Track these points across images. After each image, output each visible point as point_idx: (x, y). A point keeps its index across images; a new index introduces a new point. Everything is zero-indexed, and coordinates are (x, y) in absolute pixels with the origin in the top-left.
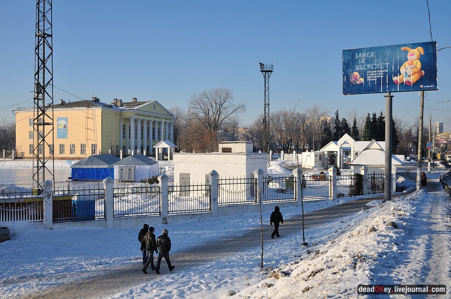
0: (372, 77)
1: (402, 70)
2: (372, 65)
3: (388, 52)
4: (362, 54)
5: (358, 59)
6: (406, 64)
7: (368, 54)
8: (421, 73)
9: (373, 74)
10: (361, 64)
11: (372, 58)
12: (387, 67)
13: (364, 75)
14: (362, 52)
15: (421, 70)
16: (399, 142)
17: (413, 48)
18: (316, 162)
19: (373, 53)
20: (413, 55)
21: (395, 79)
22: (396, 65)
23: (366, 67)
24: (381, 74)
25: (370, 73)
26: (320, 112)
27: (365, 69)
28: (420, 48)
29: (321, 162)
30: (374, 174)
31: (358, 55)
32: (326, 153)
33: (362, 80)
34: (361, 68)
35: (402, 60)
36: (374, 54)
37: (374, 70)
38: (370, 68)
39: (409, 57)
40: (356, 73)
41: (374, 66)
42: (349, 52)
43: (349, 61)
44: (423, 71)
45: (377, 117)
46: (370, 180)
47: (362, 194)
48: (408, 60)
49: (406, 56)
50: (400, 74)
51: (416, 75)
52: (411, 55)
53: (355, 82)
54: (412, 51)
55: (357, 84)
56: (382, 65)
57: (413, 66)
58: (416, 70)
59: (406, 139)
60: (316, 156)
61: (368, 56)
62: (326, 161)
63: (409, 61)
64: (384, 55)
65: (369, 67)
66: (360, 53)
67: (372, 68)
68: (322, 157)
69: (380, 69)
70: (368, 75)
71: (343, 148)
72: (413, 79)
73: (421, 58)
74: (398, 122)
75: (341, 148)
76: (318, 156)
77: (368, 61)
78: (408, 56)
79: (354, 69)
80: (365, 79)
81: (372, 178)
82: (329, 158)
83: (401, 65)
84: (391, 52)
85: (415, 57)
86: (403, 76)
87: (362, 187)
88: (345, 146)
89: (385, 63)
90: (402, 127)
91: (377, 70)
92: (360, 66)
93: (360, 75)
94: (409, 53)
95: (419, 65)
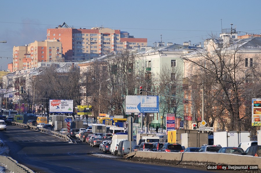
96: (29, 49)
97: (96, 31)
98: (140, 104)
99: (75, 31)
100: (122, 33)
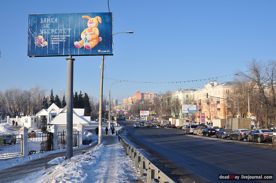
0: (56, 41)
1: (83, 36)
2: (56, 29)
3: (70, 19)
4: (46, 20)
5: (43, 24)
6: (86, 30)
7: (52, 20)
8: (99, 39)
9: (56, 38)
10: (45, 28)
11: (55, 23)
12: (69, 32)
13: (48, 38)
14: (47, 17)
15: (99, 36)
16: (92, 110)
17: (92, 17)
18: (32, 123)
19: (56, 19)
20: (92, 23)
21: (76, 43)
22: (77, 31)
23: (50, 31)
24: (64, 38)
25: (54, 37)
26: (40, 90)
27: (50, 33)
28: (99, 18)
29: (36, 124)
30: (64, 132)
31: (43, 20)
32: (39, 117)
33: (46, 43)
34: (45, 32)
35: (83, 27)
36: (58, 20)
37: (57, 34)
38: (54, 33)
39: (89, 25)
40: (41, 37)
41: (57, 31)
42: (35, 17)
43: (34, 25)
44: (101, 38)
45: (78, 94)
46: (60, 137)
47: (53, 150)
48: (87, 27)
49: (86, 24)
50: (81, 39)
51: (95, 40)
52: (90, 23)
53: (39, 45)
54: (92, 19)
55: (41, 47)
56: (65, 30)
57: (92, 33)
58: (94, 36)
59: (96, 108)
60: (32, 119)
61: (52, 21)
62: (40, 123)
63: (89, 28)
64: (67, 21)
65: (53, 31)
66: (45, 19)
67: (56, 33)
68: (37, 120)
69: (63, 34)
70: (51, 39)
71: (51, 114)
72: (92, 44)
73: (99, 27)
74: (91, 98)
75: (50, 114)
76: (34, 119)
77: (52, 26)
78: (88, 23)
79: (39, 33)
80: (49, 43)
81: (61, 135)
82: (41, 121)
83: (82, 31)
84: (73, 19)
85: (94, 25)
86: (83, 41)
87: (53, 143)
88: (53, 112)
89: (68, 29)
90: (94, 101)
91: (60, 34)
92: (45, 30)
93: (44, 38)
94: (89, 21)
95: (97, 32)
96: (128, 99)
97: (149, 94)
98: (188, 108)
99: (142, 94)
100: (156, 94)
